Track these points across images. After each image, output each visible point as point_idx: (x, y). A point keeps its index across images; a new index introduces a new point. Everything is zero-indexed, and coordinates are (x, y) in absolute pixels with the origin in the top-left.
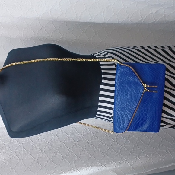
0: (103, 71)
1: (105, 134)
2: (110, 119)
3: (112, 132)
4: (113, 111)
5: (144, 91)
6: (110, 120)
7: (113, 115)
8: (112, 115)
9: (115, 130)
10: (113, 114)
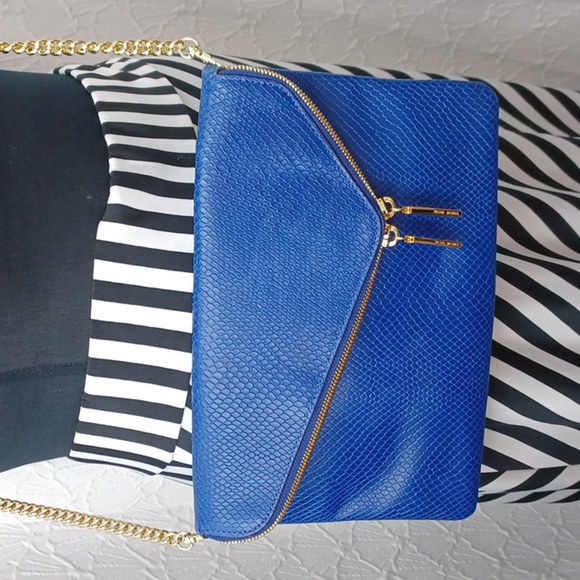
0: (110, 139)
1: (148, 569)
2: (172, 451)
3: (187, 541)
4: (184, 394)
5: (385, 243)
6: (174, 463)
7: (187, 423)
8: (179, 421)
9: (206, 523)
10: (188, 414)
